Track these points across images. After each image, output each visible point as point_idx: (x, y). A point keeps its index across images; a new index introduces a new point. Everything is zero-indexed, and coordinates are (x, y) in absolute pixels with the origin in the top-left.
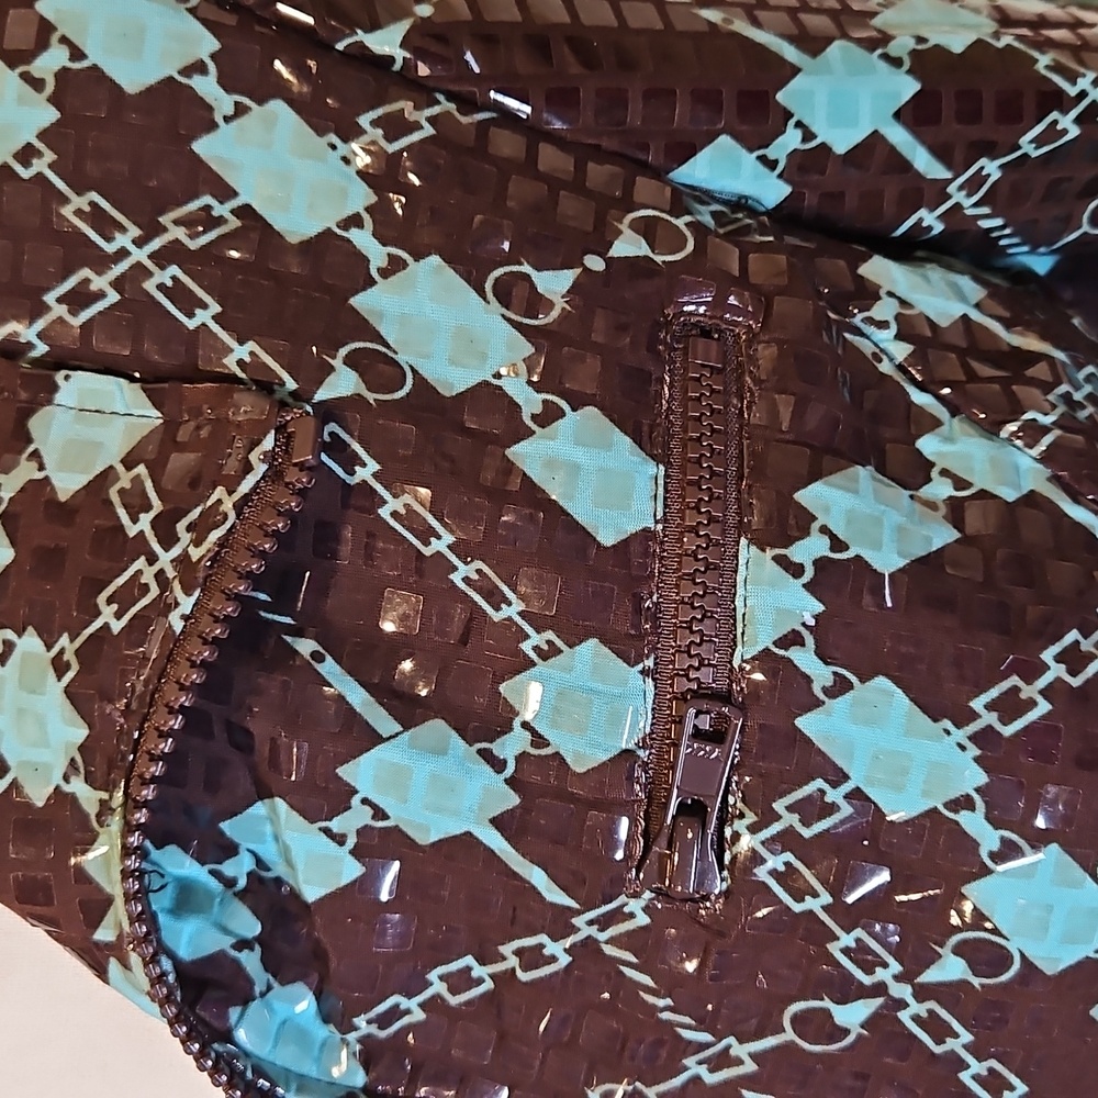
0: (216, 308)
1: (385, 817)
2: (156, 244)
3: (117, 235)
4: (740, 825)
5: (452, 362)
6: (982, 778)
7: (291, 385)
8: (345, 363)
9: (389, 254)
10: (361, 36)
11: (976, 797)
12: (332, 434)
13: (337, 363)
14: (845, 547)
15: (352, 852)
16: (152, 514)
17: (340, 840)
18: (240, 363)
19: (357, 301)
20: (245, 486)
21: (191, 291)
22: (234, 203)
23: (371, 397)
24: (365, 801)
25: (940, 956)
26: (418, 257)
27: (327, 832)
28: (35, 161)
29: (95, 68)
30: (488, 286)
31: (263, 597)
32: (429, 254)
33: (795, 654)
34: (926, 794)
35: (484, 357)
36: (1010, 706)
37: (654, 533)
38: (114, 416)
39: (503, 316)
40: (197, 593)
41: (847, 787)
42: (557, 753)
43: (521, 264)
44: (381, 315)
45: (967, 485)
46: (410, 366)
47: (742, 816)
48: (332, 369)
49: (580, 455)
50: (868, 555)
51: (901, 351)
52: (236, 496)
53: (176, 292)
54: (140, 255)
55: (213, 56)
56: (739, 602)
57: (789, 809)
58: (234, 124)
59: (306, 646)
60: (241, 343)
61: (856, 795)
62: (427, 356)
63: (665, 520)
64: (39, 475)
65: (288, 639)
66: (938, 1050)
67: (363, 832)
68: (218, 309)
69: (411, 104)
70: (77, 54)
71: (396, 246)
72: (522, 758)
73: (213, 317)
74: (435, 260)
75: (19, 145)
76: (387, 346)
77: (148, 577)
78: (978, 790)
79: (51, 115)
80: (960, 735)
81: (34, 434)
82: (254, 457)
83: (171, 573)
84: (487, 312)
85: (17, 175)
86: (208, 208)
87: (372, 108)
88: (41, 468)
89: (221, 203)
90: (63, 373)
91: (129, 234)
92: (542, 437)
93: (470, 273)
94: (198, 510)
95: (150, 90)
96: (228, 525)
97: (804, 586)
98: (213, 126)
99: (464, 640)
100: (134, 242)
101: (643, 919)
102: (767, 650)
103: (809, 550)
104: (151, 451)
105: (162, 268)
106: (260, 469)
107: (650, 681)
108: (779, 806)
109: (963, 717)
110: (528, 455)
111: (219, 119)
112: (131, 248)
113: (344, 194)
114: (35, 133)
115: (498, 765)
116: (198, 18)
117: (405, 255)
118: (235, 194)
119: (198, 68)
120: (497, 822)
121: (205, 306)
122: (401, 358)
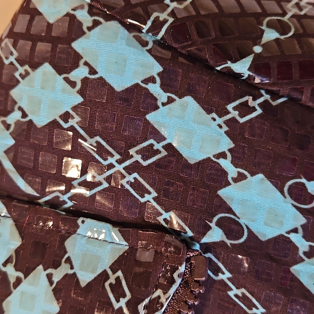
0: (155, 194)
2: (127, 163)
3: (109, 158)
8: (216, 225)
9: (238, 172)
10: (229, 64)
13: (213, 225)
18: (165, 220)
19: (221, 192)
21: (143, 185)
22: (164, 143)
23: (229, 242)
26: (253, 174)
28: (70, 120)
29: (101, 78)
30: (286, 189)
32: (258, 173)
35: (282, 223)
38: (105, 242)
39: (292, 204)
43: (301, 178)
44: (232, 200)
46: (246, 225)
48: (210, 228)
53: (136, 185)
54: (119, 168)
55: (159, 74)
58: (167, 107)
62: (253, 221)
64: (71, 272)
69: (251, 97)
70: (93, 71)
71: (242, 168)
73: (153, 198)
74: (261, 176)
75: (62, 112)
76: (235, 215)
79: (79, 99)
81: (68, 249)
82: (175, 275)
84: (285, 202)
85: (61, 126)
86: (152, 145)
87: (234, 100)
88: (72, 268)
89: (158, 143)
90: (81, 219)
91: (114, 157)
93: (277, 183)
95: (127, 90)
98: (157, 108)
100: (117, 161)
105: (130, 174)
106: (179, 281)
111: (159, 104)
112: (115, 164)
113: (218, 142)
114: (71, 107)
116: (152, 55)
117: (246, 173)
118: (165, 139)
119: (151, 80)
122: (242, 221)
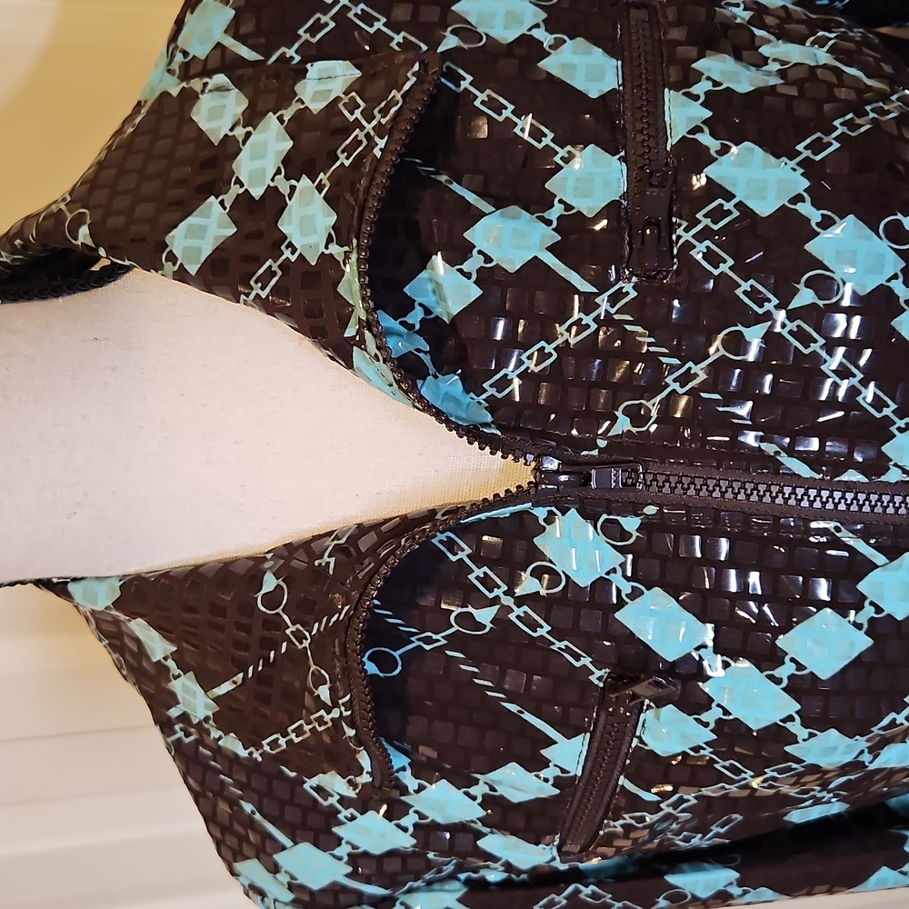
1: (491, 260)
4: (680, 231)
5: (505, 28)
6: (806, 183)
7: (424, 47)
11: (805, 194)
12: (448, 68)
14: (720, 84)
15: (474, 282)
16: (361, 109)
17: (468, 276)
20: (406, 87)
24: (480, 252)
25: (799, 290)
27: (460, 271)
31: (418, 161)
33: (699, 137)
34: (777, 199)
36: (817, 147)
37: (619, 91)
40: (386, 138)
41: (735, 201)
42: (579, 211)
45: (787, 63)
47: (680, 225)
49: (575, 59)
50: (733, 86)
51: (747, 15)
52: (402, 92)
56: (667, 119)
57: (705, 216)
59: (443, 178)
60: (398, 34)
61: (740, 205)
63: (623, 84)
65: (433, 176)
66: (806, 352)
67: (480, 270)
68: (385, 20)
72: (560, 218)
77: (361, 137)
78: (805, 191)
80: (792, 164)
83: (372, 133)
92: (556, 54)
94: (384, 103)
96: (399, 105)
97: (701, 104)
99: (524, 166)
101: (633, 294)
102: (684, 136)
103: (701, 88)
104: (357, 86)
107: (624, 164)
108: (699, 216)
109: (792, 154)
110: (550, 64)
115: (548, 223)
120: (550, 249)
121: (378, 20)
